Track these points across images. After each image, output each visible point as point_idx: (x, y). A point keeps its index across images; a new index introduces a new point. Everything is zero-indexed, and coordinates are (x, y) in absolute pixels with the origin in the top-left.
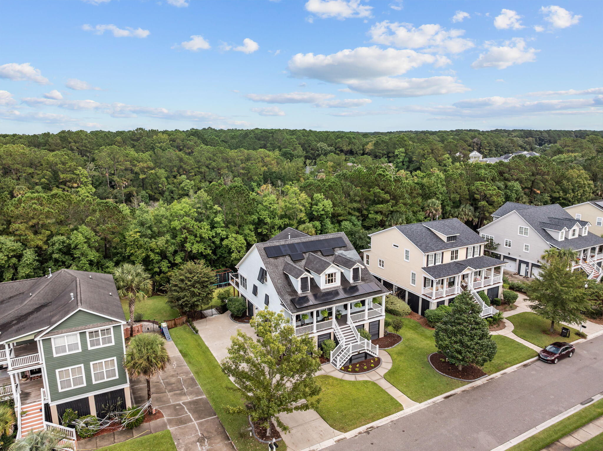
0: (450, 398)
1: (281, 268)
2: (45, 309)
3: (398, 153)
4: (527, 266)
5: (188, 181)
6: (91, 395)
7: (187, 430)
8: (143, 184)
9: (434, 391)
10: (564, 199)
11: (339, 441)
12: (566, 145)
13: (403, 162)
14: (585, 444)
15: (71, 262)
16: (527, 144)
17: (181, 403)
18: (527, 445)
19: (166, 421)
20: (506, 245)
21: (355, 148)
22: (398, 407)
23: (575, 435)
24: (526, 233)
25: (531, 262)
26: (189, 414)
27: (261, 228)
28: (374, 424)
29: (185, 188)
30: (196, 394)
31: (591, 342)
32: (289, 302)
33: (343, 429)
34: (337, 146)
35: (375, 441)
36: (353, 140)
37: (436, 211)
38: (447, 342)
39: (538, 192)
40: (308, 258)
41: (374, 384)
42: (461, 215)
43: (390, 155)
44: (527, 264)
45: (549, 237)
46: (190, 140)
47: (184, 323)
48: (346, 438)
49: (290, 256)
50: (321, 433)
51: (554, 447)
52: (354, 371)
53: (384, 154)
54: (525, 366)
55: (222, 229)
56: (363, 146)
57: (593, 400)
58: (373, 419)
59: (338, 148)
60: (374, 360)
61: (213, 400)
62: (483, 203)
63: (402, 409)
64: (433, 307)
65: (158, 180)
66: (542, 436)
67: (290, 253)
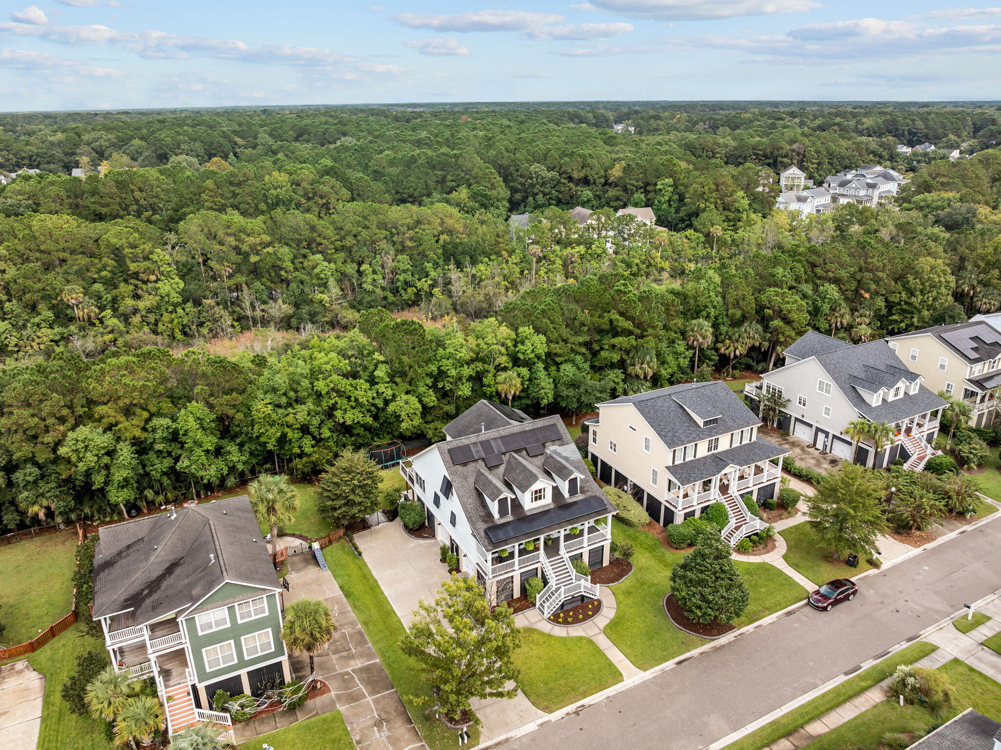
0: (684, 664)
1: (471, 480)
2: (178, 571)
3: (661, 187)
4: (827, 437)
5: (326, 264)
6: (243, 672)
7: (361, 710)
8: (255, 272)
9: (665, 653)
10: (906, 303)
11: (542, 724)
12: (939, 174)
13: (669, 201)
14: (833, 731)
15: (180, 452)
16: (885, 149)
17: (349, 670)
18: (764, 733)
19: (334, 697)
20: (800, 403)
21: (592, 174)
22: (617, 677)
23: (824, 720)
24: (828, 391)
25: (832, 432)
26: (361, 686)
27: (442, 381)
28: (586, 701)
29: (322, 276)
30: (367, 656)
31: (884, 575)
32: (483, 534)
33: (548, 709)
34: (563, 169)
35: (585, 726)
36: (589, 160)
37: (704, 338)
38: (683, 594)
39: (867, 295)
40: (509, 462)
41: (591, 642)
42: (743, 338)
43: (649, 188)
44: (827, 434)
45: (858, 401)
46: (323, 183)
47: (341, 537)
48: (550, 721)
49: (483, 459)
50: (522, 714)
51: (796, 735)
52: (566, 622)
53: (638, 188)
54: (789, 614)
55: (386, 385)
56: (606, 171)
57: (861, 668)
58: (585, 695)
59: (564, 172)
60: (593, 604)
61: (389, 665)
62: (777, 323)
63: (622, 680)
64: (679, 519)
65: (279, 263)
66: (785, 721)
67: (483, 455)
